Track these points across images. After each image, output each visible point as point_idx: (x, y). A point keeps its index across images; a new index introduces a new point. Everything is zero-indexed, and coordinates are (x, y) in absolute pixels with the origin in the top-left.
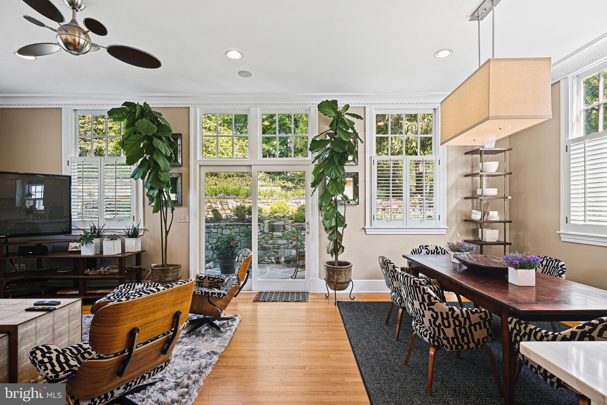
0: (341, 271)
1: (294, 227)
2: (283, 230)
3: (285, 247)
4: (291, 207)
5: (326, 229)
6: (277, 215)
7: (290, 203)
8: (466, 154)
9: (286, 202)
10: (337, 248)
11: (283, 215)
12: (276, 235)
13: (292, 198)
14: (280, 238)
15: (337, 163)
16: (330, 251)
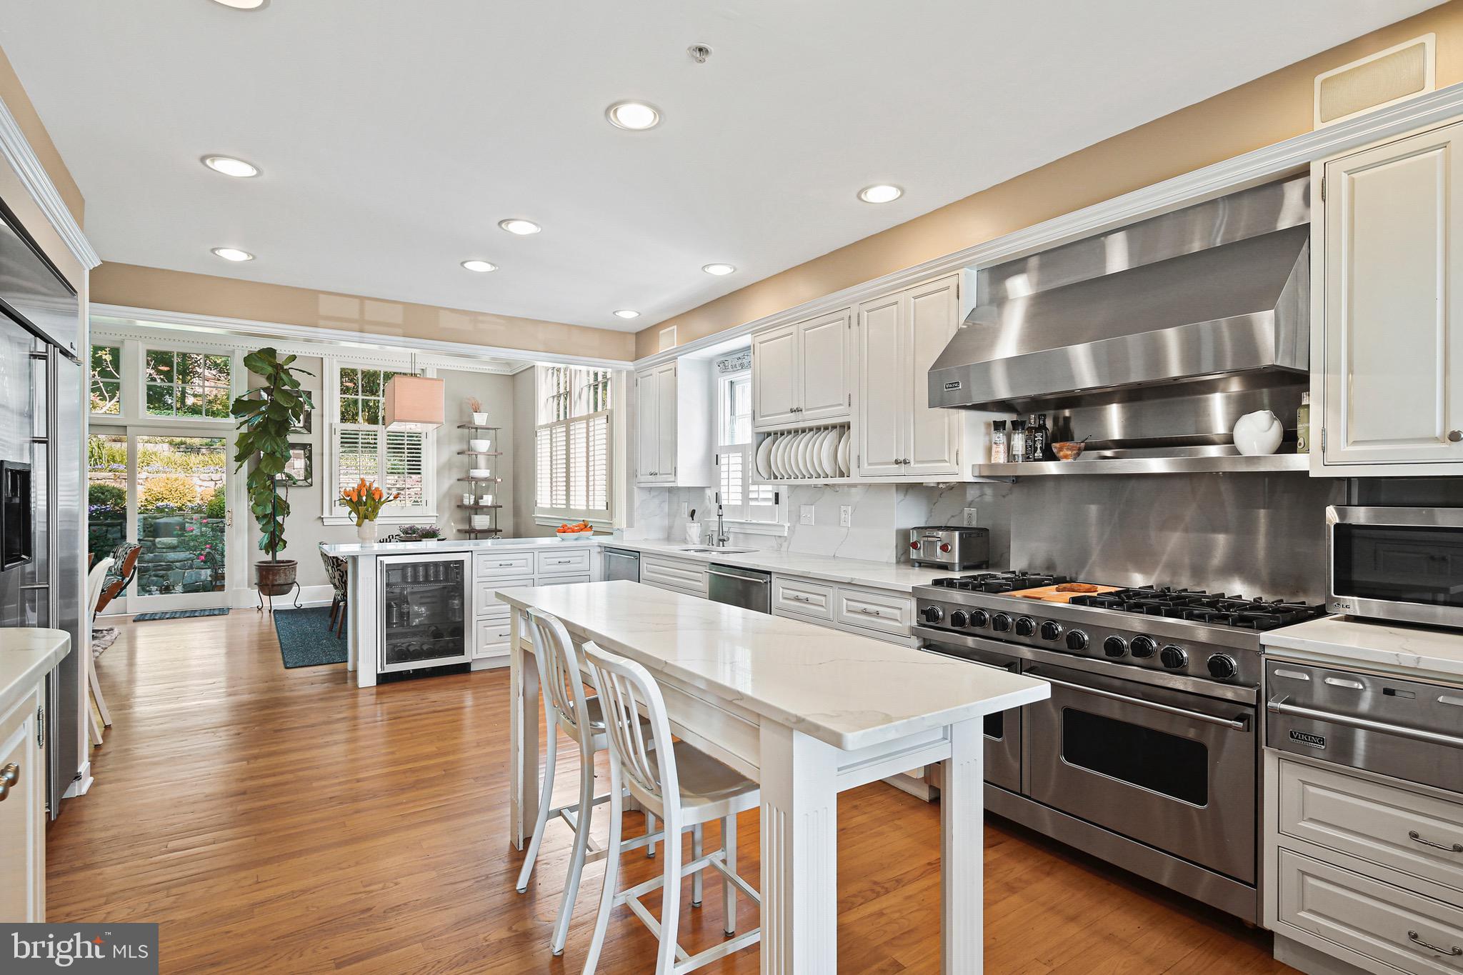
0: (280, 570)
1: (206, 526)
2: (180, 533)
3: (184, 565)
4: (199, 490)
5: (258, 518)
6: (165, 504)
7: (196, 481)
8: (458, 427)
9: (186, 479)
10: (274, 541)
11: (180, 505)
12: (163, 544)
13: (202, 469)
14: (173, 548)
15: (273, 433)
16: (263, 547)
